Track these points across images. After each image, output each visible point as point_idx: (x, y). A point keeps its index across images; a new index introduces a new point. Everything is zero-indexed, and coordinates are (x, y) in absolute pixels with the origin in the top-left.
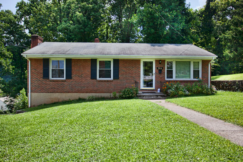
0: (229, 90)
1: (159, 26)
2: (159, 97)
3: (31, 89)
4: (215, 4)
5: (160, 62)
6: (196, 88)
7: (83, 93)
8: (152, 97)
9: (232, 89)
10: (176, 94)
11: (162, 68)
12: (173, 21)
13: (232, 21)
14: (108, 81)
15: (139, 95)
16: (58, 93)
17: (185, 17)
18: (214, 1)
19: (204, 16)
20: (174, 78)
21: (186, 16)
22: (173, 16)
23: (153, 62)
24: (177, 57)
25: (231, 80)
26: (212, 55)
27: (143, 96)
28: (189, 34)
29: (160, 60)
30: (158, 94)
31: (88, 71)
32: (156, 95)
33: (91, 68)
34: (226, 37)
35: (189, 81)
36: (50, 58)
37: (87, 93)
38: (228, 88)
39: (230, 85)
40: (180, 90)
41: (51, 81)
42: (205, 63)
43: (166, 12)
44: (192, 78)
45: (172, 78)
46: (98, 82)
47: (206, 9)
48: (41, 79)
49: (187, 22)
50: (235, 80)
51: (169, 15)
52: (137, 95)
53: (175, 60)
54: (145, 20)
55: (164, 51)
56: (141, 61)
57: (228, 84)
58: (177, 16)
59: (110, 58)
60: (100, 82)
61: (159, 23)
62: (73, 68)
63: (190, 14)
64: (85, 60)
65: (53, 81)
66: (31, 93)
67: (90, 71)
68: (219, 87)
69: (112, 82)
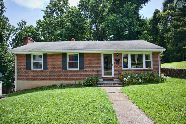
0: (176, 77)
1: (121, 29)
2: (116, 84)
3: (17, 77)
4: (160, 15)
5: (118, 55)
6: (148, 76)
7: (56, 80)
8: (110, 85)
9: (179, 76)
10: (131, 82)
11: (120, 59)
12: (130, 25)
13: (172, 25)
14: (75, 71)
15: (99, 83)
16: (37, 81)
17: (138, 22)
18: (159, 13)
19: (152, 23)
20: (129, 68)
21: (140, 22)
22: (130, 22)
23: (112, 55)
24: (131, 50)
25: (178, 68)
26: (161, 48)
27: (103, 84)
28: (142, 35)
29: (118, 53)
30: (115, 82)
31: (59, 63)
32: (113, 83)
33: (62, 61)
34: (168, 36)
35: (142, 70)
36: (31, 53)
37: (59, 80)
38: (174, 74)
39: (176, 73)
40: (134, 79)
41: (32, 71)
42: (155, 54)
43: (125, 19)
44: (144, 68)
45: (128, 68)
46: (68, 71)
47: (153, 19)
48: (25, 70)
49: (141, 26)
50: (181, 68)
51: (127, 21)
52: (98, 82)
53: (129, 53)
54: (110, 25)
55: (121, 45)
56: (102, 54)
57: (175, 71)
58: (133, 22)
59: (77, 52)
60: (69, 71)
61: (120, 26)
62: (48, 61)
63: (142, 21)
64: (57, 55)
65: (34, 71)
66: (17, 80)
67: (61, 63)
68: (167, 73)
69: (78, 71)
